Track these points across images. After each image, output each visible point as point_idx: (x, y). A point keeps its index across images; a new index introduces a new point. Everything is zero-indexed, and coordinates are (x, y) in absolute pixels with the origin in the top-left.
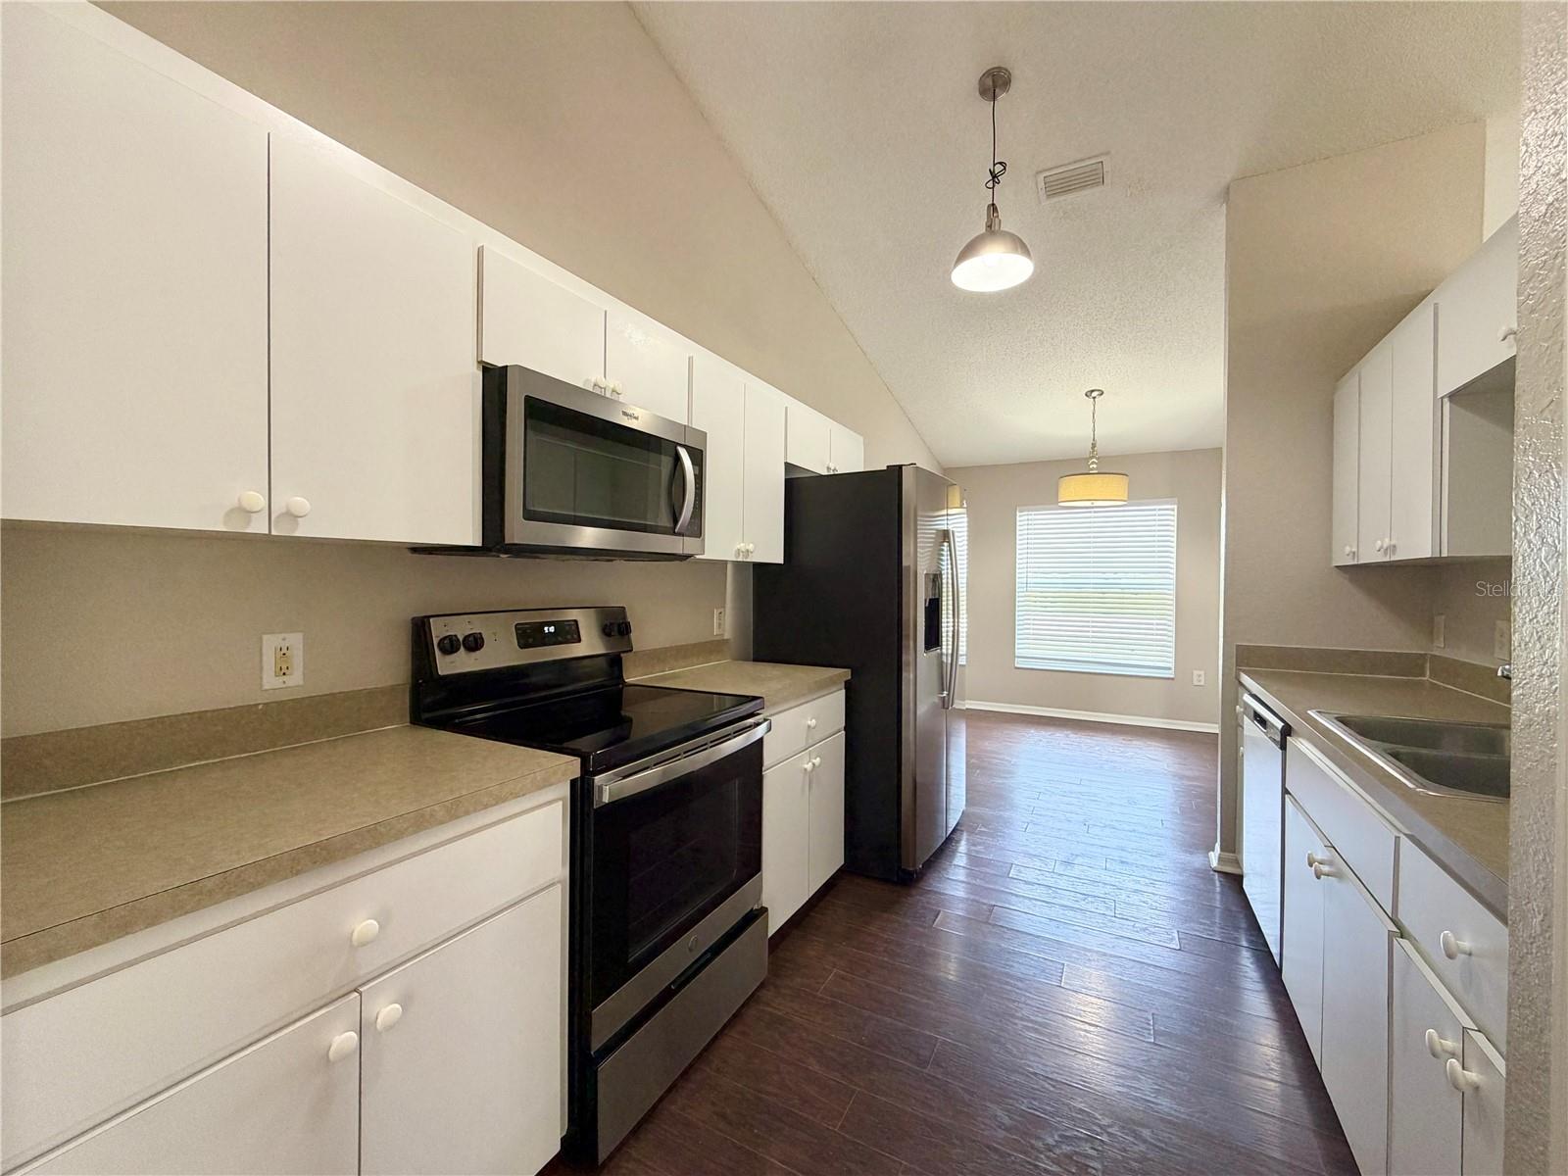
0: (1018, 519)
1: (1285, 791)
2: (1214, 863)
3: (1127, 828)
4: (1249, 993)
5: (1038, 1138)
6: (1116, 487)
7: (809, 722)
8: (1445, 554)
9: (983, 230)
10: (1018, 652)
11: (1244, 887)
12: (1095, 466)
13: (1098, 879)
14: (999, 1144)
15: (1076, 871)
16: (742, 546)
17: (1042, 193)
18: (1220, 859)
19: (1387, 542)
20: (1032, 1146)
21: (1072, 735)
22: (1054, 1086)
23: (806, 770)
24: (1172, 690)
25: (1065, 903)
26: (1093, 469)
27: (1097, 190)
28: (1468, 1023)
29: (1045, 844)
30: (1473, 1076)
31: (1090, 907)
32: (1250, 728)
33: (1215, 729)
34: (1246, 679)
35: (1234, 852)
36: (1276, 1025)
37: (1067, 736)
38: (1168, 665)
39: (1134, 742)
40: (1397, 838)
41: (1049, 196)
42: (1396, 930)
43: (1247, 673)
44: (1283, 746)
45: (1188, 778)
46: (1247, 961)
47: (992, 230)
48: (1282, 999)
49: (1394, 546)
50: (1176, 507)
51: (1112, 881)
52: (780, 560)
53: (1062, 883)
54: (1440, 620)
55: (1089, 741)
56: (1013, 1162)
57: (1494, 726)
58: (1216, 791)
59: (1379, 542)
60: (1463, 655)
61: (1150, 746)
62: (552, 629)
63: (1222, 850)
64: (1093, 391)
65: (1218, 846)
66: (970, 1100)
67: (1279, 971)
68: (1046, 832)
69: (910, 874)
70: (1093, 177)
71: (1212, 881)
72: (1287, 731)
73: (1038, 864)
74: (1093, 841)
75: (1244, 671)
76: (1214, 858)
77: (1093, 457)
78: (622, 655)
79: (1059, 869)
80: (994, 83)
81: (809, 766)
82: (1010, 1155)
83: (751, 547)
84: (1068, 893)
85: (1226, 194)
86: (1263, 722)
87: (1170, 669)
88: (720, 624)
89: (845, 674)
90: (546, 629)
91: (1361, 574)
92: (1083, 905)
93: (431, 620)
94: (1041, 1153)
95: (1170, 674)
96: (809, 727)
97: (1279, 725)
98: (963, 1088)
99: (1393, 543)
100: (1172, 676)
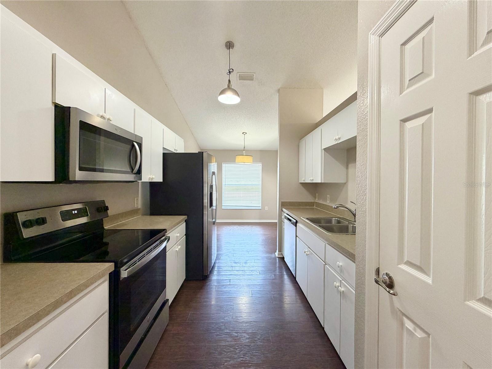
0: (223, 166)
1: (296, 236)
2: (277, 256)
3: (257, 250)
4: (287, 285)
5: (256, 338)
6: (250, 159)
7: (177, 235)
8: (323, 182)
9: (226, 87)
10: (223, 205)
11: (285, 260)
12: (245, 153)
13: (254, 265)
14: (247, 343)
15: (248, 265)
16: (151, 177)
17: (238, 79)
18: (278, 254)
19: (312, 179)
20: (255, 341)
21: (239, 227)
22: (256, 323)
23: (176, 250)
24: (261, 212)
25: (248, 274)
26: (244, 154)
27: (251, 81)
28: (341, 279)
29: (239, 259)
30: (343, 289)
31: (253, 273)
32: (286, 221)
33: (276, 221)
34: (284, 210)
35: (281, 252)
36: (294, 290)
37: (237, 227)
38: (260, 206)
39: (253, 227)
40: (325, 245)
41: (240, 80)
42: (325, 264)
43: (285, 208)
44: (296, 226)
45: (267, 235)
46: (286, 277)
47: (229, 87)
48: (296, 284)
49: (313, 179)
50: (261, 165)
51: (257, 265)
52: (162, 181)
53: (246, 269)
54: (317, 194)
55: (243, 228)
56: (252, 347)
57: (331, 217)
58: (277, 237)
59: (310, 179)
60: (321, 202)
61: (257, 227)
62: (76, 212)
63: (279, 252)
64: (244, 133)
65: (277, 251)
66: (238, 335)
67: (295, 278)
68: (239, 256)
69: (206, 276)
70: (251, 78)
71: (276, 259)
72: (297, 222)
73: (238, 265)
74: (250, 256)
75: (284, 208)
76: (277, 254)
77: (244, 151)
78: (103, 219)
79: (244, 265)
80: (229, 45)
81: (177, 249)
82: (250, 345)
83: (154, 177)
84: (247, 271)
85: (279, 91)
86: (290, 220)
87: (260, 207)
88: (137, 203)
89: (185, 217)
90: (73, 212)
91: (305, 185)
92: (251, 273)
93: (18, 214)
94: (257, 341)
95: (260, 208)
96: (177, 236)
97: (295, 221)
98: (235, 333)
99: (313, 178)
100: (261, 208)
